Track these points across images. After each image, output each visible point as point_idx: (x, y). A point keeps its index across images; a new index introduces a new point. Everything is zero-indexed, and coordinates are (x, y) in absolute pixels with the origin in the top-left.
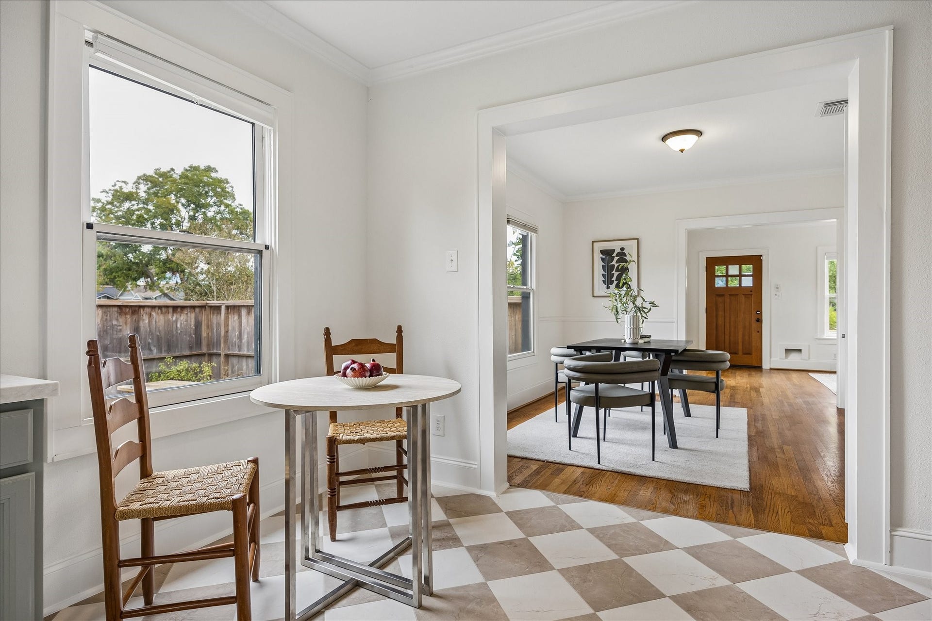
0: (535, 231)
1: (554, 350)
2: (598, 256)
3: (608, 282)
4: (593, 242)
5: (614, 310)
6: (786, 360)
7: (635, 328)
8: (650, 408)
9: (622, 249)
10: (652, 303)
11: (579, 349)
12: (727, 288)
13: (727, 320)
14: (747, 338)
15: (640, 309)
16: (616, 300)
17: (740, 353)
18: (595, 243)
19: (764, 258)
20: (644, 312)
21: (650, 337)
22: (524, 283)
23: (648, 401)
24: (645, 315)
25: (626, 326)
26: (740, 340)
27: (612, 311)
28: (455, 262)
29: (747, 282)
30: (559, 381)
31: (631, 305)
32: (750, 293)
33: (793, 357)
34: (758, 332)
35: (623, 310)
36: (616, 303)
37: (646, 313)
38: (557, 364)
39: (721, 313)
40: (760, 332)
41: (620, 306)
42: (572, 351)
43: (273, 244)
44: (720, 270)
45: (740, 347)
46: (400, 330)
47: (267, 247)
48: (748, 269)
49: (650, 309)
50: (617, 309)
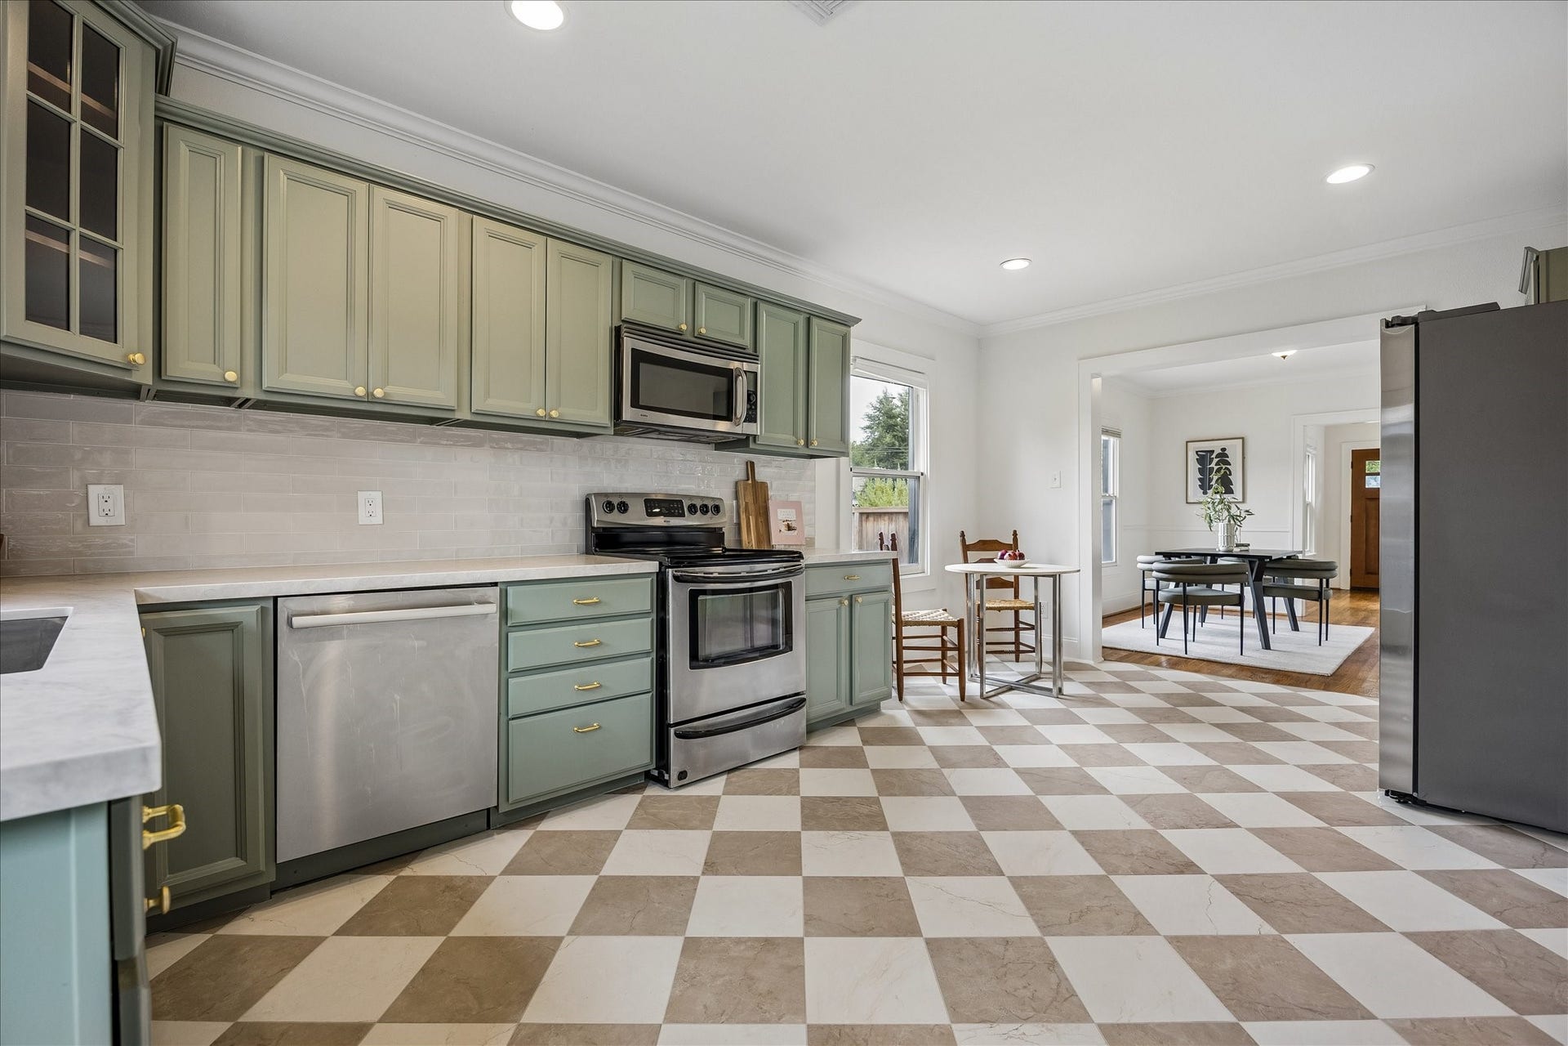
0: (1117, 434)
1: (1141, 558)
2: (1193, 458)
3: (1205, 486)
4: (1187, 442)
5: (1208, 518)
7: (1230, 537)
9: (1224, 449)
10: (1247, 511)
11: (1168, 555)
15: (1234, 518)
16: (1209, 508)
18: (1189, 444)
20: (1239, 520)
21: (1249, 545)
23: (1237, 601)
24: (1240, 524)
25: (1219, 534)
27: (1206, 519)
28: (1058, 479)
30: (1146, 588)
31: (1226, 513)
35: (1216, 518)
36: (1209, 511)
37: (1241, 522)
38: (1144, 572)
39: (1373, 522)
41: (1214, 514)
42: (1161, 557)
43: (927, 473)
44: (1372, 466)
46: (1015, 534)
47: (922, 474)
50: (1210, 517)
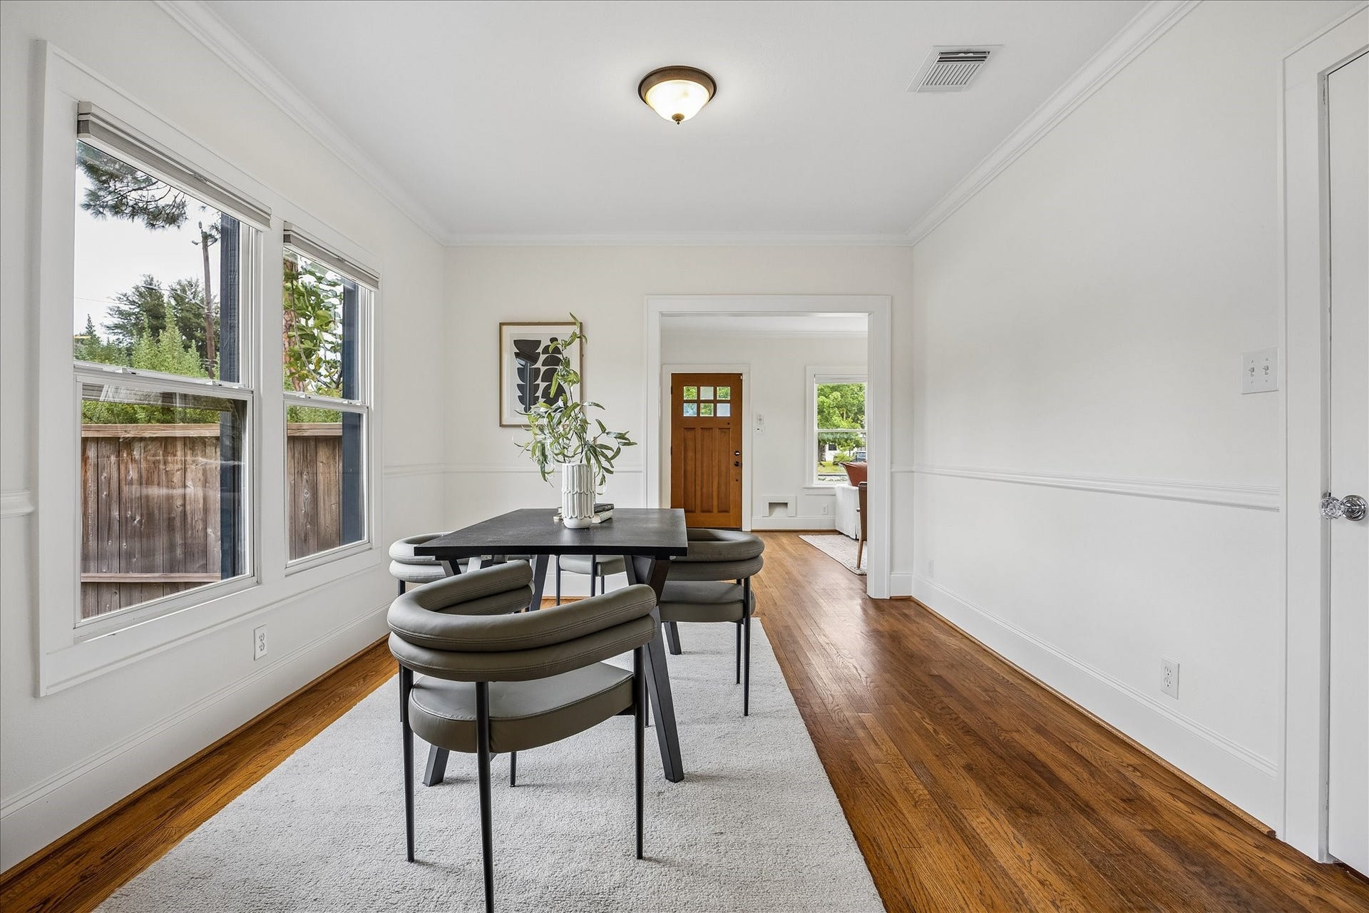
0: (373, 281)
2: (510, 350)
3: (528, 399)
4: (501, 325)
5: (538, 453)
6: (770, 518)
7: (583, 492)
8: (631, 720)
9: (554, 340)
10: (621, 436)
12: (698, 418)
13: (699, 464)
14: (723, 488)
15: (595, 451)
16: (542, 430)
17: (715, 510)
18: (504, 328)
19: (744, 378)
20: (606, 457)
22: (348, 393)
23: (626, 702)
24: (605, 464)
25: (564, 489)
26: (715, 494)
27: (534, 453)
29: (724, 411)
31: (575, 442)
32: (728, 426)
33: (779, 512)
34: (737, 480)
35: (557, 452)
36: (540, 437)
37: (608, 460)
39: (690, 454)
40: (739, 480)
41: (551, 444)
44: (690, 392)
45: (715, 503)
48: (724, 392)
49: (619, 450)
50: (543, 449)
